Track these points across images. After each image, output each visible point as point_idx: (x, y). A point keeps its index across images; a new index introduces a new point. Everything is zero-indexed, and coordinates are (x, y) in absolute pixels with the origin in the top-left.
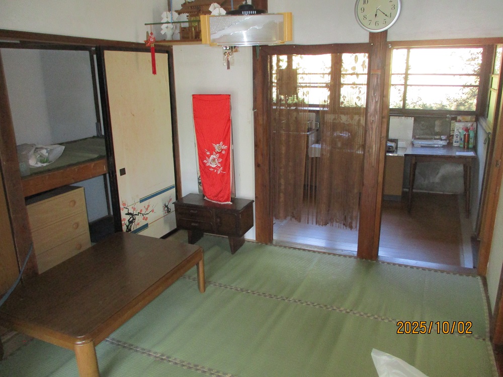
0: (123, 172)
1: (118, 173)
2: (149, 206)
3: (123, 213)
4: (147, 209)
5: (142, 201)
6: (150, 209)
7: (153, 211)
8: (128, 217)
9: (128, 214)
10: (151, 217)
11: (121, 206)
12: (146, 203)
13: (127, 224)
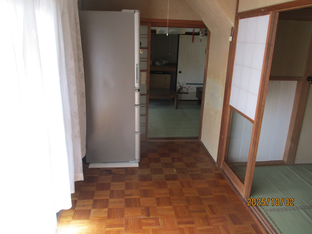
0: (180, 72)
1: (178, 72)
2: (190, 87)
3: (178, 85)
4: (189, 88)
5: (187, 84)
6: (190, 88)
7: (192, 89)
8: (179, 87)
9: (180, 86)
10: (190, 91)
11: (177, 83)
12: (189, 85)
13: (179, 89)
